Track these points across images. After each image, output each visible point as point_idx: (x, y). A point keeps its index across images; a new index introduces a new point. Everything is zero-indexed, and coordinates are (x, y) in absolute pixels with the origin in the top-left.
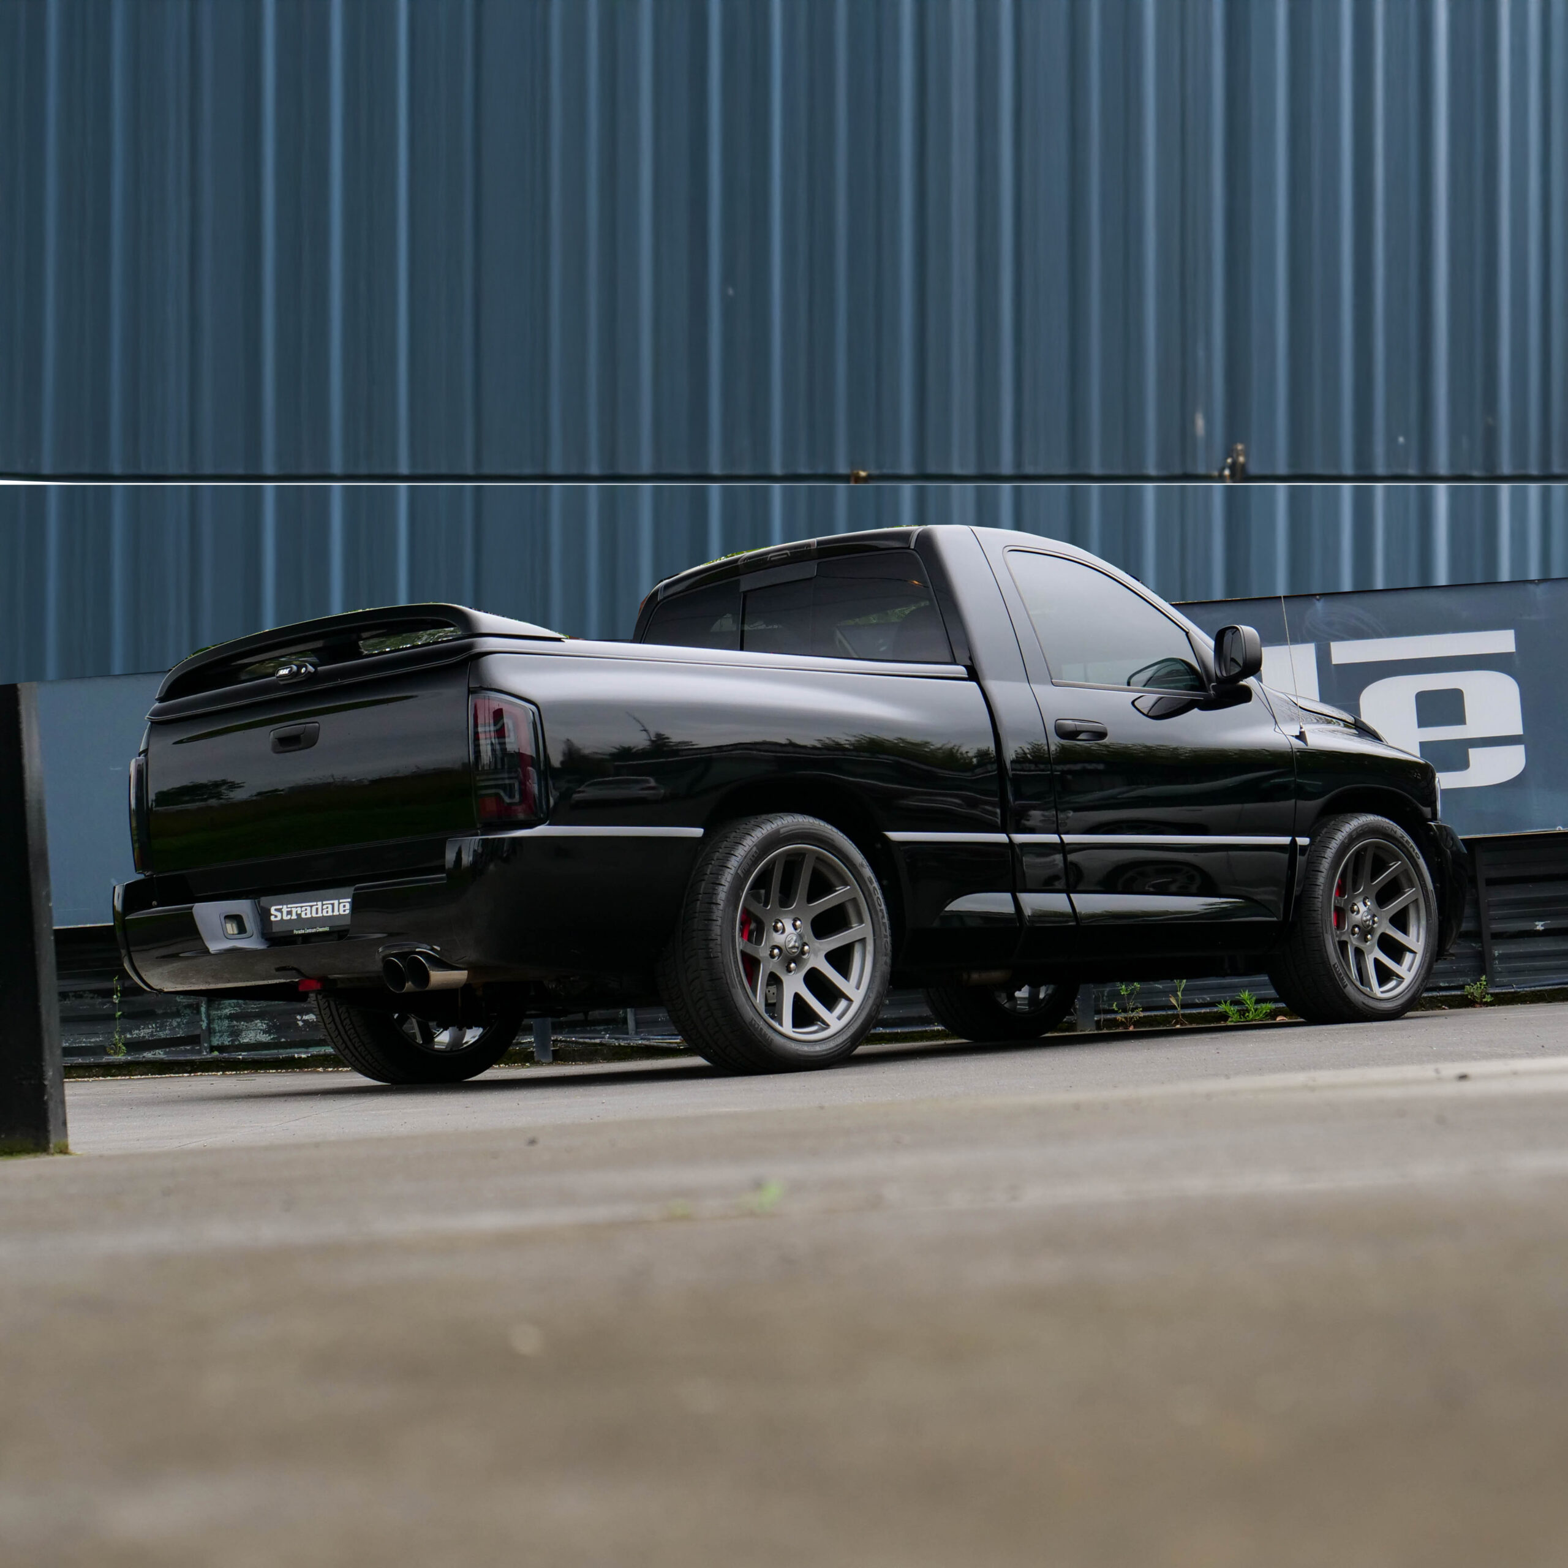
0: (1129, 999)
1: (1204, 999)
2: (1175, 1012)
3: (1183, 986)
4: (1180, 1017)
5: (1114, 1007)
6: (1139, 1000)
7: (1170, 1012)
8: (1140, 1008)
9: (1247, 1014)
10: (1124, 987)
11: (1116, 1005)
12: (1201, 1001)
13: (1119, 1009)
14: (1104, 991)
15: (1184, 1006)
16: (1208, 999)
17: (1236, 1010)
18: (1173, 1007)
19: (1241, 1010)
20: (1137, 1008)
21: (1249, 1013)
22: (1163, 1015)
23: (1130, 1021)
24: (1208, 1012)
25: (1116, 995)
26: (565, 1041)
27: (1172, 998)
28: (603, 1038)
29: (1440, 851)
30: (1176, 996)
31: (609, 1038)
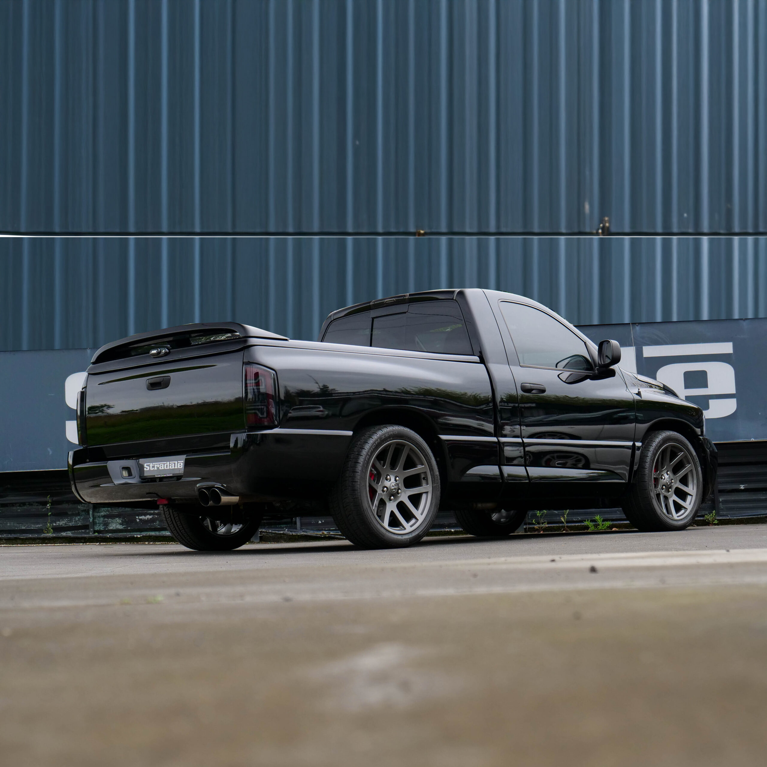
1: (577, 519)
6: (546, 519)
10: (539, 512)
16: (580, 519)
24: (579, 525)
25: (535, 516)
26: (266, 532)
27: (562, 518)
28: (284, 531)
29: (704, 451)
30: (564, 517)
31: (287, 531)
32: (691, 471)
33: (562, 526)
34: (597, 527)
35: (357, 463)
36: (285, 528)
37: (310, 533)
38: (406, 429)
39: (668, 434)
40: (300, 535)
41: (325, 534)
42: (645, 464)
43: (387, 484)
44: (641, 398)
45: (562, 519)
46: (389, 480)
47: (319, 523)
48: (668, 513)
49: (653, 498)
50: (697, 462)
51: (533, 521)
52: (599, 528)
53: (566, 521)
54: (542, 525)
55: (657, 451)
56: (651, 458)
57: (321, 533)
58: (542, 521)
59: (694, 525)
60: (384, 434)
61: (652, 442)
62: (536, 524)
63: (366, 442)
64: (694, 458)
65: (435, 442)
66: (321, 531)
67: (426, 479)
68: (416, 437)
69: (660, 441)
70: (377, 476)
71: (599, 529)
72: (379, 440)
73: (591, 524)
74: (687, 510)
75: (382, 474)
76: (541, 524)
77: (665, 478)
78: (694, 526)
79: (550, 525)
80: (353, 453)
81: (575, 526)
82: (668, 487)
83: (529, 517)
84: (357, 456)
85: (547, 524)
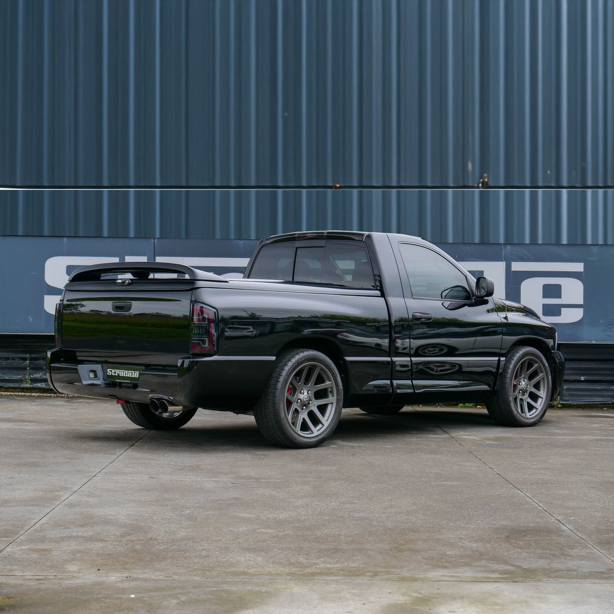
29: (555, 362)
32: (543, 378)
35: (277, 381)
38: (318, 354)
39: (527, 349)
42: (507, 374)
43: (301, 396)
44: (508, 321)
46: (302, 394)
48: (522, 412)
49: (511, 402)
50: (549, 371)
55: (517, 364)
56: (512, 369)
60: (301, 358)
61: (514, 356)
63: (286, 365)
64: (546, 369)
65: (341, 362)
67: (332, 392)
68: (326, 359)
69: (521, 355)
70: (293, 390)
72: (296, 363)
74: (537, 410)
75: (297, 389)
77: (522, 384)
80: (275, 373)
82: (524, 392)
84: (278, 376)
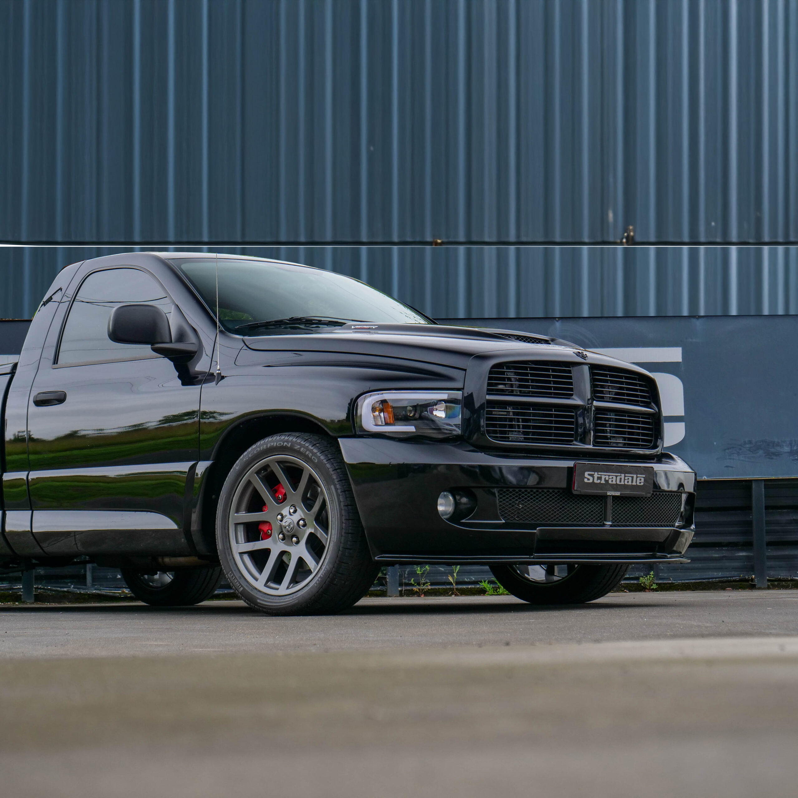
0: (422, 577)
1: (470, 579)
2: (452, 587)
3: (458, 569)
4: (455, 590)
5: (412, 581)
6: (428, 578)
7: (448, 587)
8: (429, 583)
9: (498, 590)
10: (419, 568)
11: (413, 580)
12: (469, 580)
13: (415, 583)
14: (405, 571)
15: (457, 583)
16: (473, 579)
17: (491, 587)
18: (451, 584)
19: (495, 587)
20: (427, 583)
21: (499, 589)
22: (444, 588)
23: (423, 591)
24: (473, 588)
25: (413, 574)
26: (43, 589)
27: (451, 577)
28: (70, 587)
30: (453, 576)
31: (73, 588)
33: (450, 588)
34: (496, 590)
36: (69, 584)
37: (105, 591)
40: (91, 593)
41: (126, 593)
45: (451, 579)
47: (117, 577)
51: (411, 581)
52: (499, 591)
53: (456, 582)
54: (422, 587)
57: (120, 592)
58: (423, 581)
59: (625, 590)
62: (416, 586)
66: (121, 589)
71: (499, 593)
73: (489, 586)
76: (422, 585)
78: (626, 592)
79: (433, 587)
81: (467, 588)
83: (406, 575)
85: (429, 585)
